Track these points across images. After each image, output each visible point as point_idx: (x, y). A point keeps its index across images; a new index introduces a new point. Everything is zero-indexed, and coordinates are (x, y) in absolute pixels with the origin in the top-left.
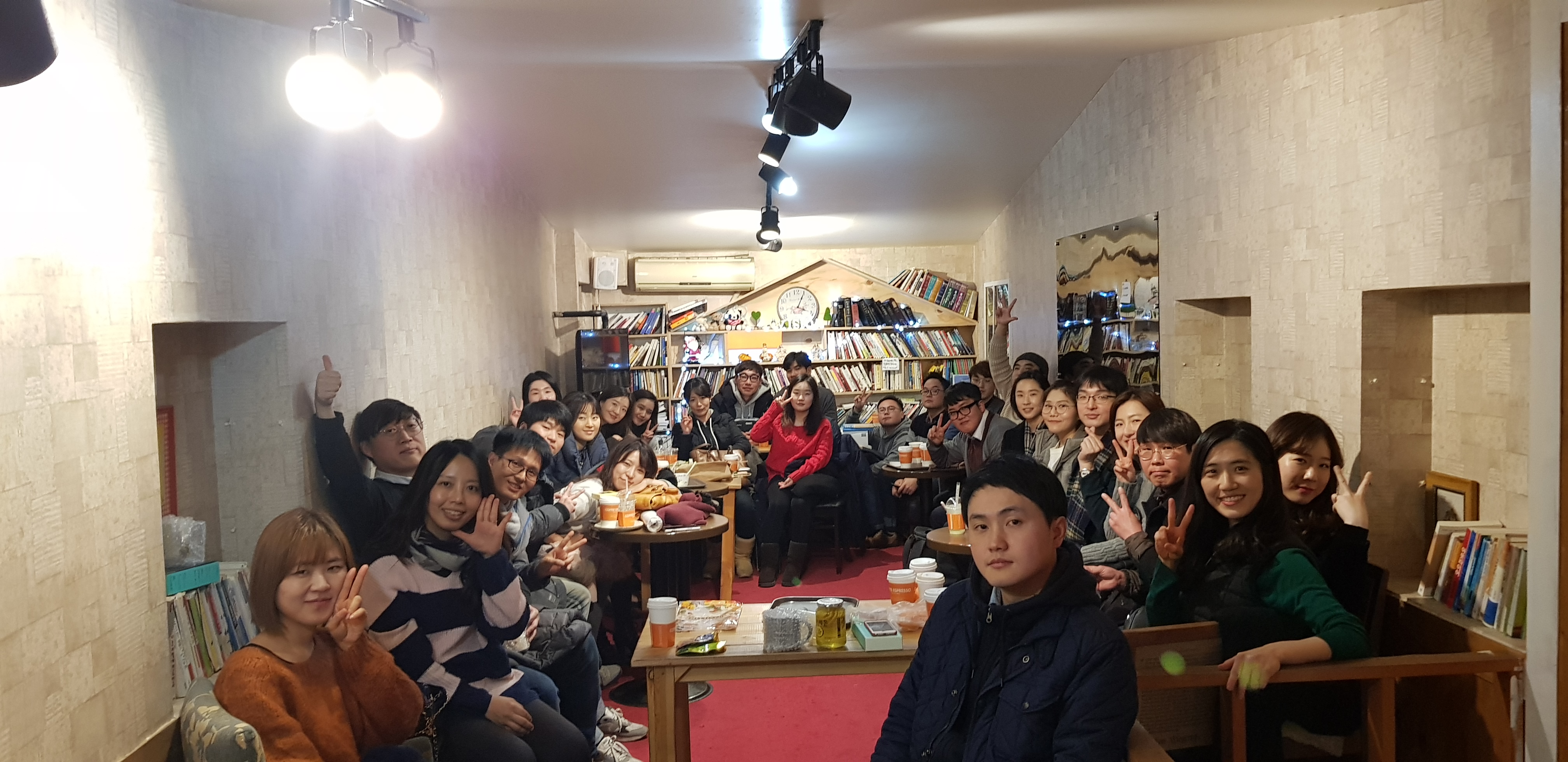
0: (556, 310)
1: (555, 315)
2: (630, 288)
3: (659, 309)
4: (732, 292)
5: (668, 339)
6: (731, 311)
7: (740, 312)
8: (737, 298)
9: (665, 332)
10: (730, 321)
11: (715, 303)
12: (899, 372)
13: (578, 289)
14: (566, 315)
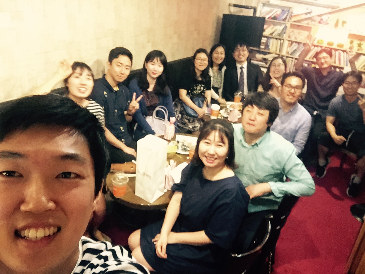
1: (230, 5)
3: (288, 9)
4: (328, 7)
5: (288, 25)
6: (323, 17)
7: (328, 18)
8: (330, 10)
9: (288, 21)
10: (322, 22)
14: (235, 6)
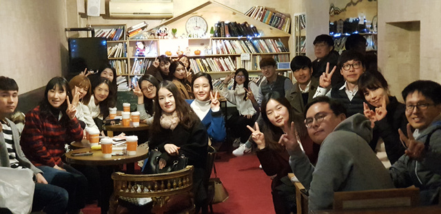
0: (67, 27)
1: (66, 30)
2: (107, 15)
3: (123, 27)
4: (161, 18)
5: (128, 43)
9: (126, 39)
11: (153, 24)
12: (250, 61)
13: (79, 16)
14: (72, 30)
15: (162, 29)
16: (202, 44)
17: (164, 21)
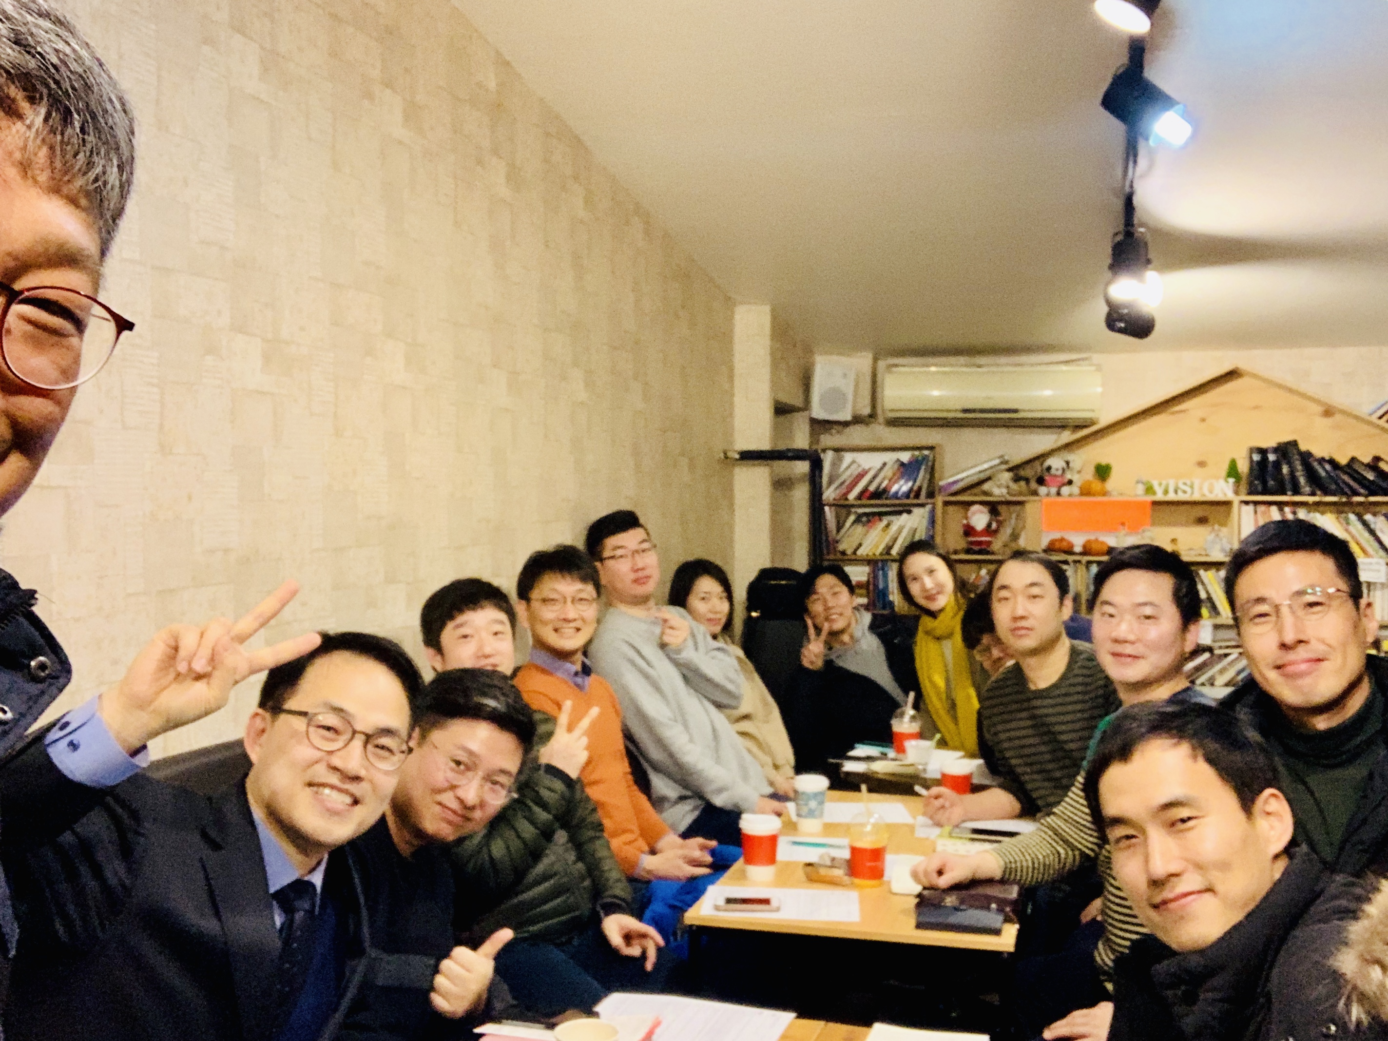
2: (876, 417)
3: (923, 454)
4: (1058, 427)
5: (938, 508)
6: (1050, 462)
7: (1068, 463)
9: (933, 496)
10: (1047, 478)
15: (1056, 463)
16: (1202, 521)
17: (1067, 436)
